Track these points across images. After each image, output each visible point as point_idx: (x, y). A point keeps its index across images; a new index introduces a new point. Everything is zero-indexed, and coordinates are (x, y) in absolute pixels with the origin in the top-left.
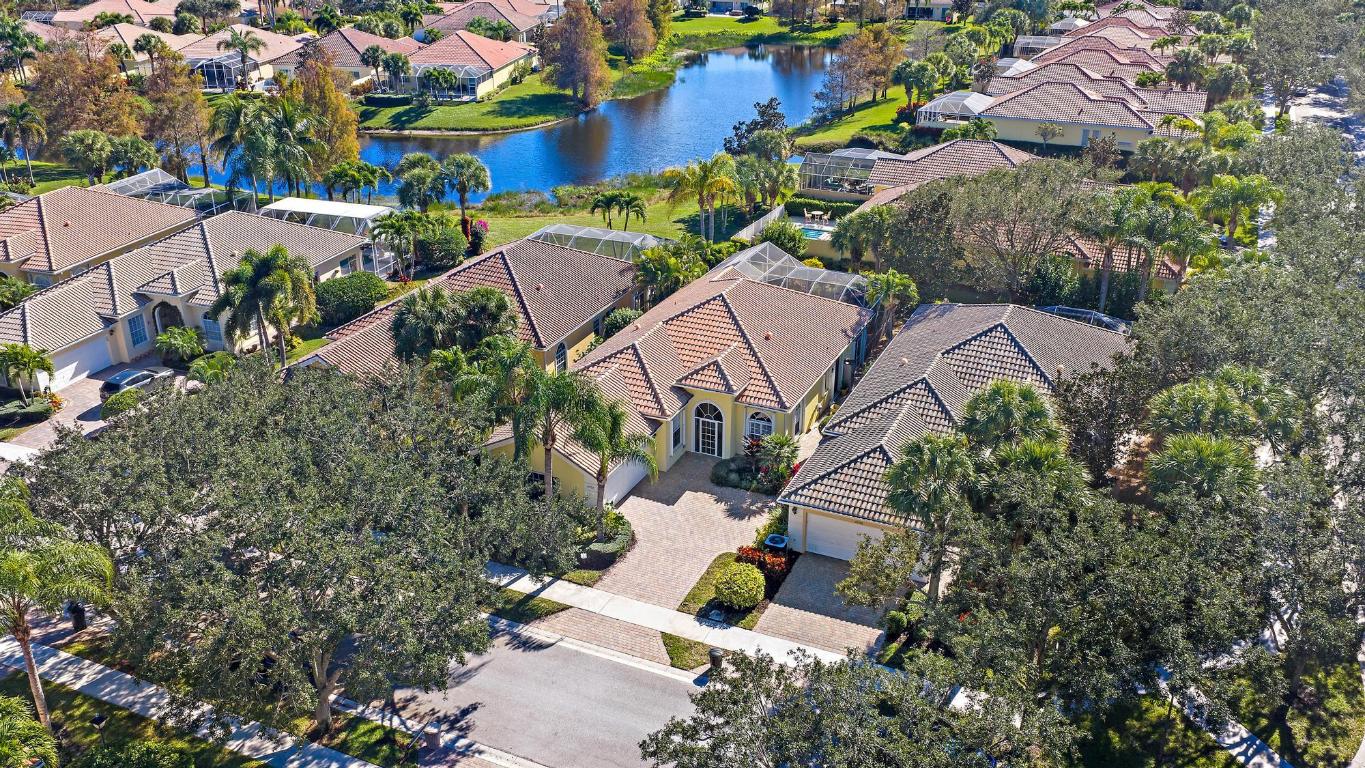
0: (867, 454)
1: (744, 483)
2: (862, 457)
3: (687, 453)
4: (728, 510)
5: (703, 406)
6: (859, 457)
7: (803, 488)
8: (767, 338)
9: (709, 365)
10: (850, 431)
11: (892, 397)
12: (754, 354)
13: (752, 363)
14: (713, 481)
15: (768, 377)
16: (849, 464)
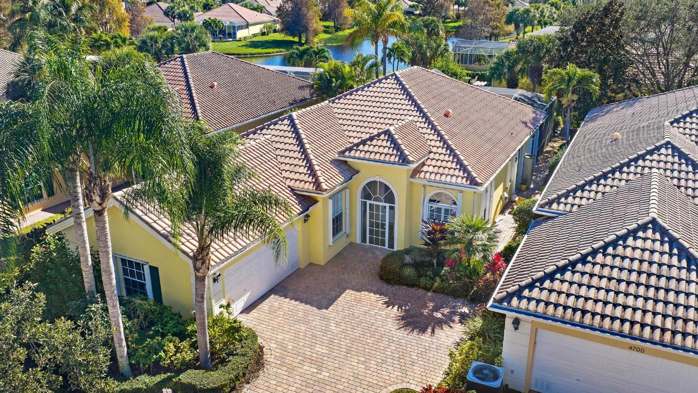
0: (633, 233)
1: (423, 281)
2: (624, 238)
3: (352, 245)
4: (403, 318)
5: (372, 184)
6: (619, 238)
7: (531, 286)
8: (446, 115)
9: (379, 135)
10: (575, 208)
11: (628, 165)
12: (434, 128)
13: (431, 137)
14: (381, 278)
15: (452, 150)
16: (605, 248)
